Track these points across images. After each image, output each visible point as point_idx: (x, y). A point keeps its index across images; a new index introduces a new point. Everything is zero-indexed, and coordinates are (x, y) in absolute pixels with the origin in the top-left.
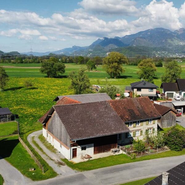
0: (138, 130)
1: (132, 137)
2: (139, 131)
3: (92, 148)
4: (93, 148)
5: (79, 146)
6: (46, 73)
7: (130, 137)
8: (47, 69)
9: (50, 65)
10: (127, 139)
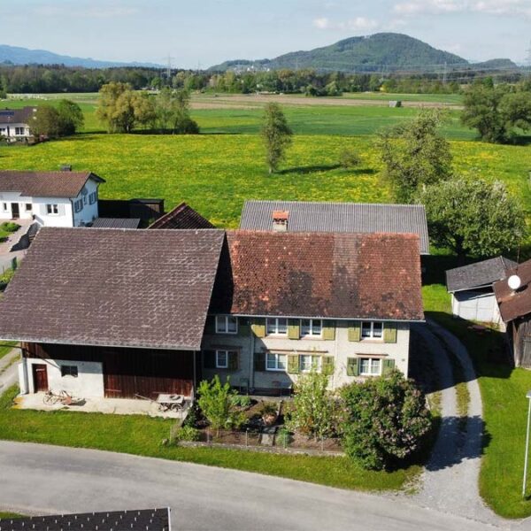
0: (315, 354)
1: (284, 373)
2: (321, 358)
3: (96, 375)
4: (101, 376)
5: (52, 361)
6: (474, 126)
7: (277, 369)
8: (477, 113)
9: (488, 102)
10: (261, 374)
